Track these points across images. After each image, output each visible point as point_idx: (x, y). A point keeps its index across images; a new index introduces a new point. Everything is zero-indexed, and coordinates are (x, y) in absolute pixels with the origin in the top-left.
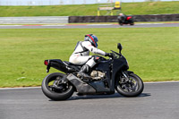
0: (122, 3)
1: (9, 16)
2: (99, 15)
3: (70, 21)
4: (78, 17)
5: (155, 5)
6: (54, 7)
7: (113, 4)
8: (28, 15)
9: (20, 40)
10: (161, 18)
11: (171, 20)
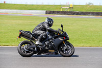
0: (74, 5)
1: (15, 9)
2: (61, 10)
3: (47, 13)
4: (51, 11)
5: (90, 7)
6: (38, 5)
7: (69, 5)
8: (25, 9)
9: (21, 22)
10: (93, 14)
11: (98, 15)
